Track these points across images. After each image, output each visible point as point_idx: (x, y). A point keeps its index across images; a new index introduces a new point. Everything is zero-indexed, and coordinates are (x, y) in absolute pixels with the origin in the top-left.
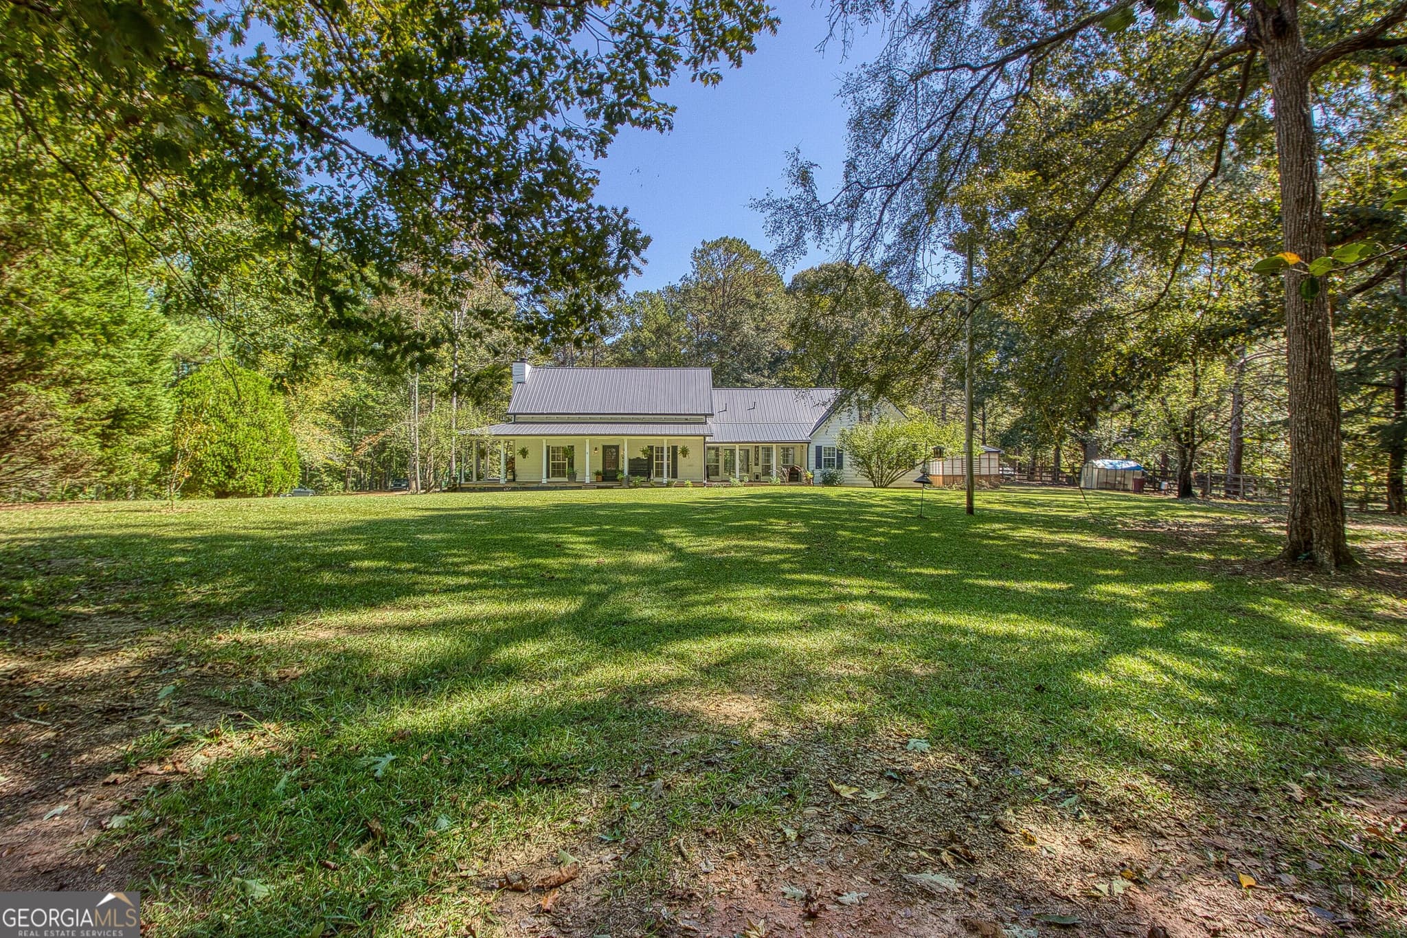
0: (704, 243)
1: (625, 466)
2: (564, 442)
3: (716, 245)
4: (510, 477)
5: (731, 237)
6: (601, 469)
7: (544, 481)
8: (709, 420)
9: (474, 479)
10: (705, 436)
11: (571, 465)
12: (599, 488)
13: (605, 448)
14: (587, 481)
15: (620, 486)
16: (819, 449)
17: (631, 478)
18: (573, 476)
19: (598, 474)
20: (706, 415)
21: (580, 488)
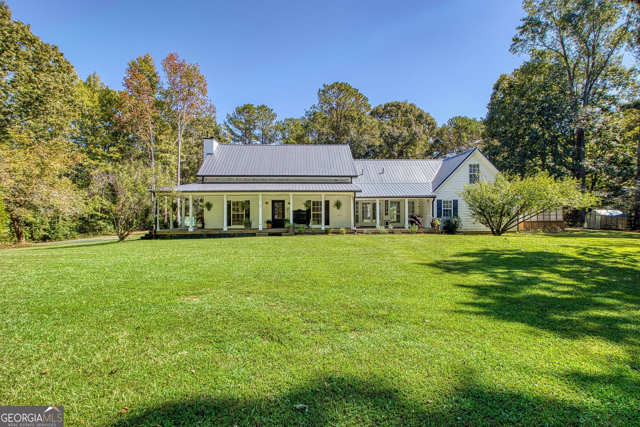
0: (324, 85)
1: (289, 216)
2: (242, 198)
3: (333, 87)
4: (200, 225)
5: (340, 82)
6: (270, 218)
7: (225, 229)
8: (354, 180)
9: (171, 227)
10: (355, 192)
11: (248, 215)
12: (270, 234)
13: (273, 202)
14: (261, 228)
15: (288, 233)
16: (439, 202)
17: (296, 226)
18: (248, 224)
19: (268, 222)
20: (351, 177)
21: (254, 235)
